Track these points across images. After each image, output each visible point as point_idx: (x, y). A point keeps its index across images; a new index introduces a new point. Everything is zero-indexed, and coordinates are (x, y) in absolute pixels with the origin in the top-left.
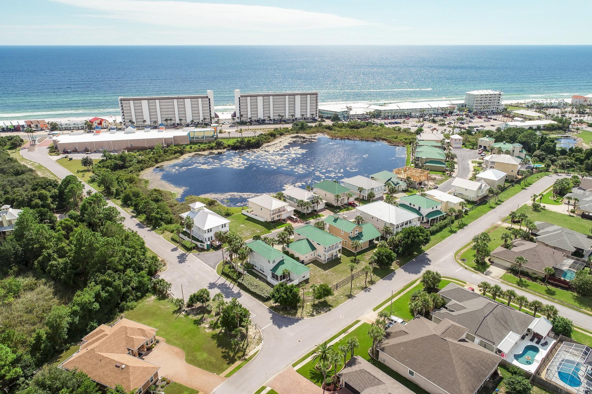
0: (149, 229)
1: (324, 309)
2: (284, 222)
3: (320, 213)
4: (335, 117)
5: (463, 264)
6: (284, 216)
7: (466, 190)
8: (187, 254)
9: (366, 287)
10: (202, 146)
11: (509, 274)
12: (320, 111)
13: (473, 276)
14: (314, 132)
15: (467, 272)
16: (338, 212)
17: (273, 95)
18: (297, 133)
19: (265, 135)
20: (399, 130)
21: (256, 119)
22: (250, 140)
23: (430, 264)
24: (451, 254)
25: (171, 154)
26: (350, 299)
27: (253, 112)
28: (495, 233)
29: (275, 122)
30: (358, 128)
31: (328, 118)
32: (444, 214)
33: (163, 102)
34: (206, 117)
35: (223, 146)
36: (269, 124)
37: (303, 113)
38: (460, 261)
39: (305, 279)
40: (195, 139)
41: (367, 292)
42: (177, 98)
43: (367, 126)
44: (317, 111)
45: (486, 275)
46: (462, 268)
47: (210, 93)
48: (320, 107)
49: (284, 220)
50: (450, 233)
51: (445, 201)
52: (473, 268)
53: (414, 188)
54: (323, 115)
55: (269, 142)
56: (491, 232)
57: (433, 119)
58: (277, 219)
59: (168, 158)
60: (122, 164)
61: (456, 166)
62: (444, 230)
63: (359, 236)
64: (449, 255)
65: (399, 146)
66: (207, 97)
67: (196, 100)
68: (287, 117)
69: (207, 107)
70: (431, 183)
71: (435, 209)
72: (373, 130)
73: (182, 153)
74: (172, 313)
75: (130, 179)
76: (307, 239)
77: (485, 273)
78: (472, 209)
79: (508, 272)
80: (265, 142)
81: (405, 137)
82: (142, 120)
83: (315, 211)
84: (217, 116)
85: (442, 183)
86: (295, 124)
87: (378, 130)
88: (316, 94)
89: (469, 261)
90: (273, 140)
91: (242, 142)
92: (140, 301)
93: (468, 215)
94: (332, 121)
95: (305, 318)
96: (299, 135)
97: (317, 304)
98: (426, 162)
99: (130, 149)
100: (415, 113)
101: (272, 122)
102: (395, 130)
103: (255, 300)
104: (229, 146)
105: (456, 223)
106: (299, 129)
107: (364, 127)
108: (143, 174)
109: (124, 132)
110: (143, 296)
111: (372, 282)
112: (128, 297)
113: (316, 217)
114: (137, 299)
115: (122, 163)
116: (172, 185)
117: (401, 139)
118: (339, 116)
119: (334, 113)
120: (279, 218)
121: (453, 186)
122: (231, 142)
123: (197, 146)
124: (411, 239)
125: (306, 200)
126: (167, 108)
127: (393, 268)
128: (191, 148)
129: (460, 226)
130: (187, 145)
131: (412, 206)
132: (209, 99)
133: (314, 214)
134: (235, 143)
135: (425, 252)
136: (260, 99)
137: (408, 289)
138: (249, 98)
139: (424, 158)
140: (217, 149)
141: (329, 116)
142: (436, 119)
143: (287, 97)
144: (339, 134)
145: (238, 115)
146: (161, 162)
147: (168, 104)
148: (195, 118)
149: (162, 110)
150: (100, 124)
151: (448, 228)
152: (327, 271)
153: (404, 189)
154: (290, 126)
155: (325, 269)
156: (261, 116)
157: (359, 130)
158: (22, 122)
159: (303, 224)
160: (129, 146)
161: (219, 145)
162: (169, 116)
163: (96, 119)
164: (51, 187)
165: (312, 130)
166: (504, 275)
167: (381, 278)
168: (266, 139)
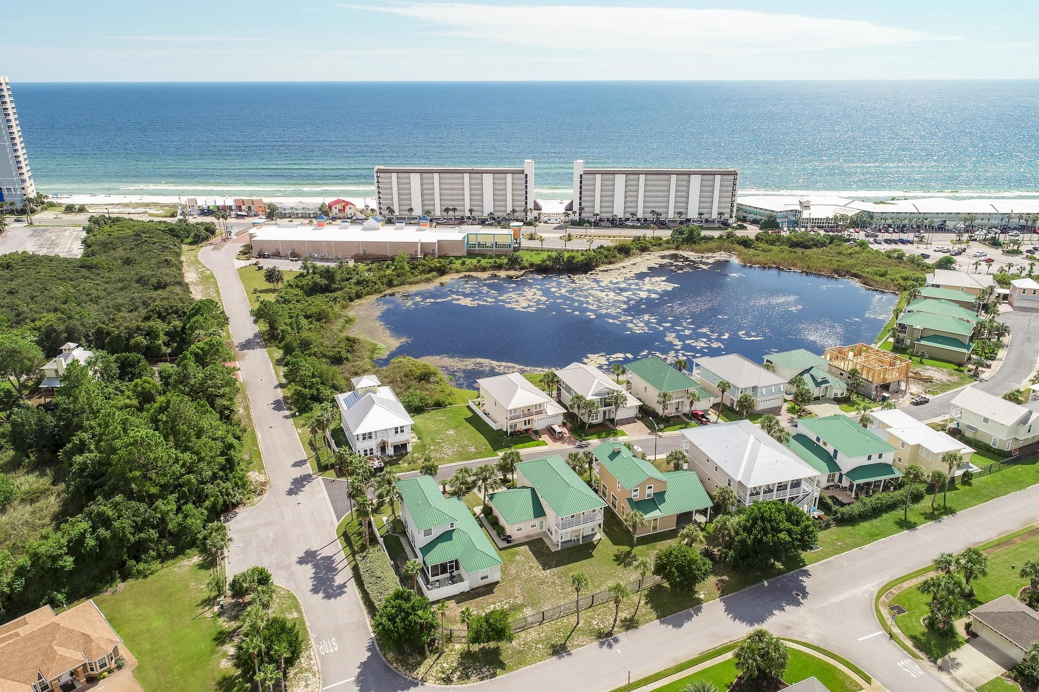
0: (288, 413)
1: (484, 670)
2: (533, 437)
3: (620, 428)
4: (770, 222)
5: (889, 621)
6: (538, 424)
7: (986, 420)
8: (314, 476)
9: (610, 634)
10: (484, 262)
11: (1011, 683)
12: (740, 208)
13: (901, 664)
14: (712, 249)
15: (891, 648)
16: (661, 430)
17: (647, 173)
18: (677, 248)
19: (608, 249)
20: (900, 257)
21: (609, 216)
22: (573, 258)
23: (798, 604)
24: (871, 586)
25: (423, 272)
26: (555, 658)
27: (604, 204)
28: (1025, 549)
29: (645, 224)
30: (806, 247)
31: (754, 222)
32: (898, 474)
33: (446, 179)
34: (516, 209)
35: (520, 265)
36: (633, 227)
37: (702, 211)
38: (885, 612)
39: (485, 582)
40: (477, 248)
41: (605, 647)
42: (471, 172)
43: (830, 243)
44: (732, 206)
45: (941, 668)
46: (882, 632)
47: (529, 165)
48: (739, 200)
49: (536, 432)
50: (896, 527)
51: (912, 441)
52: (913, 638)
53: (866, 396)
54: (744, 217)
55: (610, 263)
56: (1015, 543)
57: (993, 238)
58: (524, 427)
59: (413, 279)
60: (325, 284)
61: (1001, 354)
62: (885, 516)
63: (657, 499)
64: (866, 587)
65: (883, 292)
66: (523, 172)
67: (502, 176)
68: (671, 215)
69: (521, 190)
70: (915, 388)
71: (875, 460)
72: (840, 253)
73: (442, 272)
74: (199, 602)
75: (320, 314)
76: (533, 490)
77: (939, 661)
78: (989, 470)
79: (1009, 676)
80: (603, 263)
81: (904, 275)
82: (408, 207)
83: (612, 421)
84: (537, 207)
85: (943, 390)
86: (677, 230)
87: (851, 254)
88: (735, 174)
89: (909, 616)
90: (621, 260)
91: (557, 260)
92: (169, 562)
93: (970, 484)
94: (761, 229)
95: (430, 683)
96: (680, 252)
97: (475, 652)
98: (922, 338)
99: (358, 258)
100: (954, 223)
101: (639, 224)
102: (889, 257)
103: (361, 611)
104: (532, 265)
105: (927, 503)
106: (683, 242)
107: (823, 245)
108: (355, 306)
109: (361, 227)
110: (180, 551)
111: (630, 624)
112: (146, 551)
113: (608, 435)
114: (164, 557)
115: (326, 282)
116: (387, 331)
117: (893, 277)
118: (778, 221)
119: (768, 212)
120: (528, 427)
121: (955, 406)
122: (537, 259)
123: (475, 261)
124: (756, 536)
125: (589, 398)
126: (453, 189)
127: (702, 596)
128: (463, 263)
129: (932, 513)
130: (457, 258)
131: (821, 444)
132: (526, 175)
133: (607, 428)
134: (544, 261)
135: (805, 568)
136: (620, 180)
137: (708, 664)
138: (598, 177)
139: (918, 327)
140: (508, 269)
141: (759, 217)
142: (1002, 238)
143: (674, 177)
144: (762, 258)
145: (576, 207)
146: (398, 285)
147: (453, 181)
148: (497, 208)
149: (443, 192)
150: (342, 210)
151: (898, 514)
152: (548, 571)
153: (839, 396)
154: (666, 234)
155: (546, 566)
156: (619, 211)
157: (808, 252)
158: (230, 202)
159: (571, 447)
160: (361, 252)
161: (514, 263)
162: (451, 203)
163: (338, 202)
164: (175, 316)
165: (711, 244)
166: (993, 683)
167: (658, 618)
168: (606, 257)
